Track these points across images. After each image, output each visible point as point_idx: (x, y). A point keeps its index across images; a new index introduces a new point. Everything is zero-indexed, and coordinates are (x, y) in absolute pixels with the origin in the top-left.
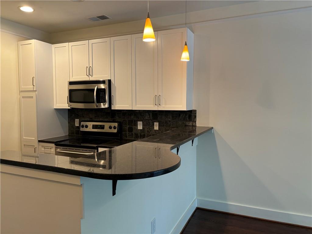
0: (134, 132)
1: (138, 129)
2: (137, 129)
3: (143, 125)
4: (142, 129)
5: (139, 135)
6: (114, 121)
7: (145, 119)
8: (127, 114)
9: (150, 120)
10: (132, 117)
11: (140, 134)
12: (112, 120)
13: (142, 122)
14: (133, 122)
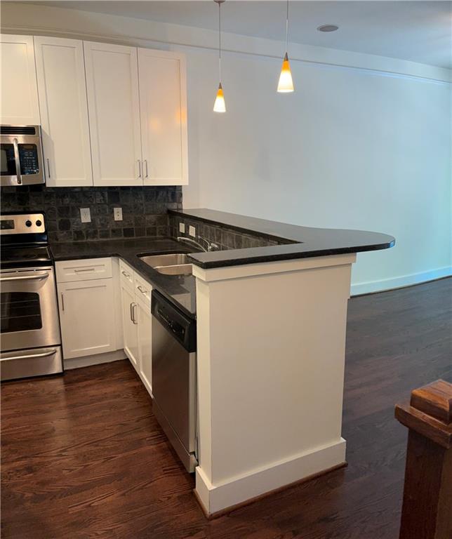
0: (74, 227)
1: (83, 222)
2: (79, 223)
3: (92, 215)
4: (90, 221)
5: (84, 232)
6: (27, 210)
7: (94, 202)
8: (55, 196)
9: (105, 203)
10: (67, 200)
11: (87, 231)
12: (21, 210)
13: (89, 209)
14: (70, 209)
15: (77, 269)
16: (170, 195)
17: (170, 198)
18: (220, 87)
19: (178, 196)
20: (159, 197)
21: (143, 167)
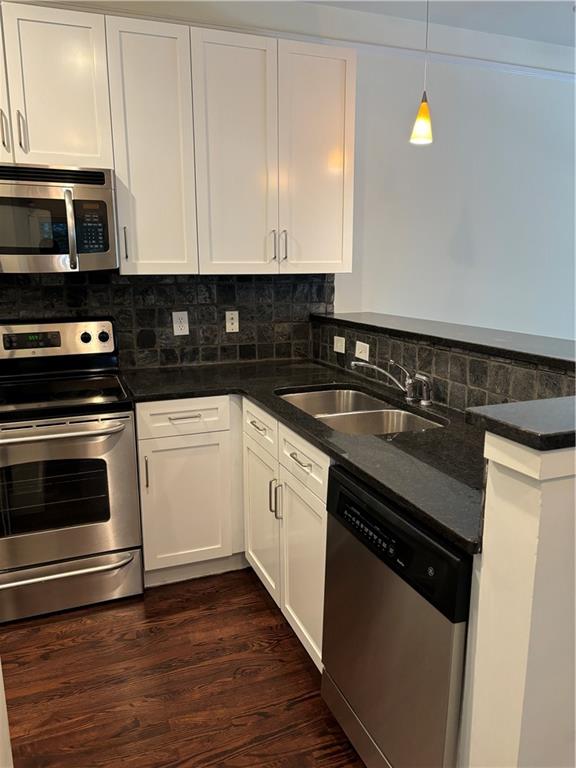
0: (161, 343)
1: (176, 334)
2: (171, 336)
3: (191, 323)
4: (187, 333)
5: (177, 352)
6: (83, 315)
7: (195, 302)
8: (131, 290)
9: (213, 304)
10: (152, 299)
11: (183, 350)
12: (74, 314)
13: (186, 313)
14: (156, 315)
15: (172, 416)
16: (314, 289)
17: (315, 296)
18: (425, 100)
19: (327, 291)
20: (297, 294)
21: (279, 242)
